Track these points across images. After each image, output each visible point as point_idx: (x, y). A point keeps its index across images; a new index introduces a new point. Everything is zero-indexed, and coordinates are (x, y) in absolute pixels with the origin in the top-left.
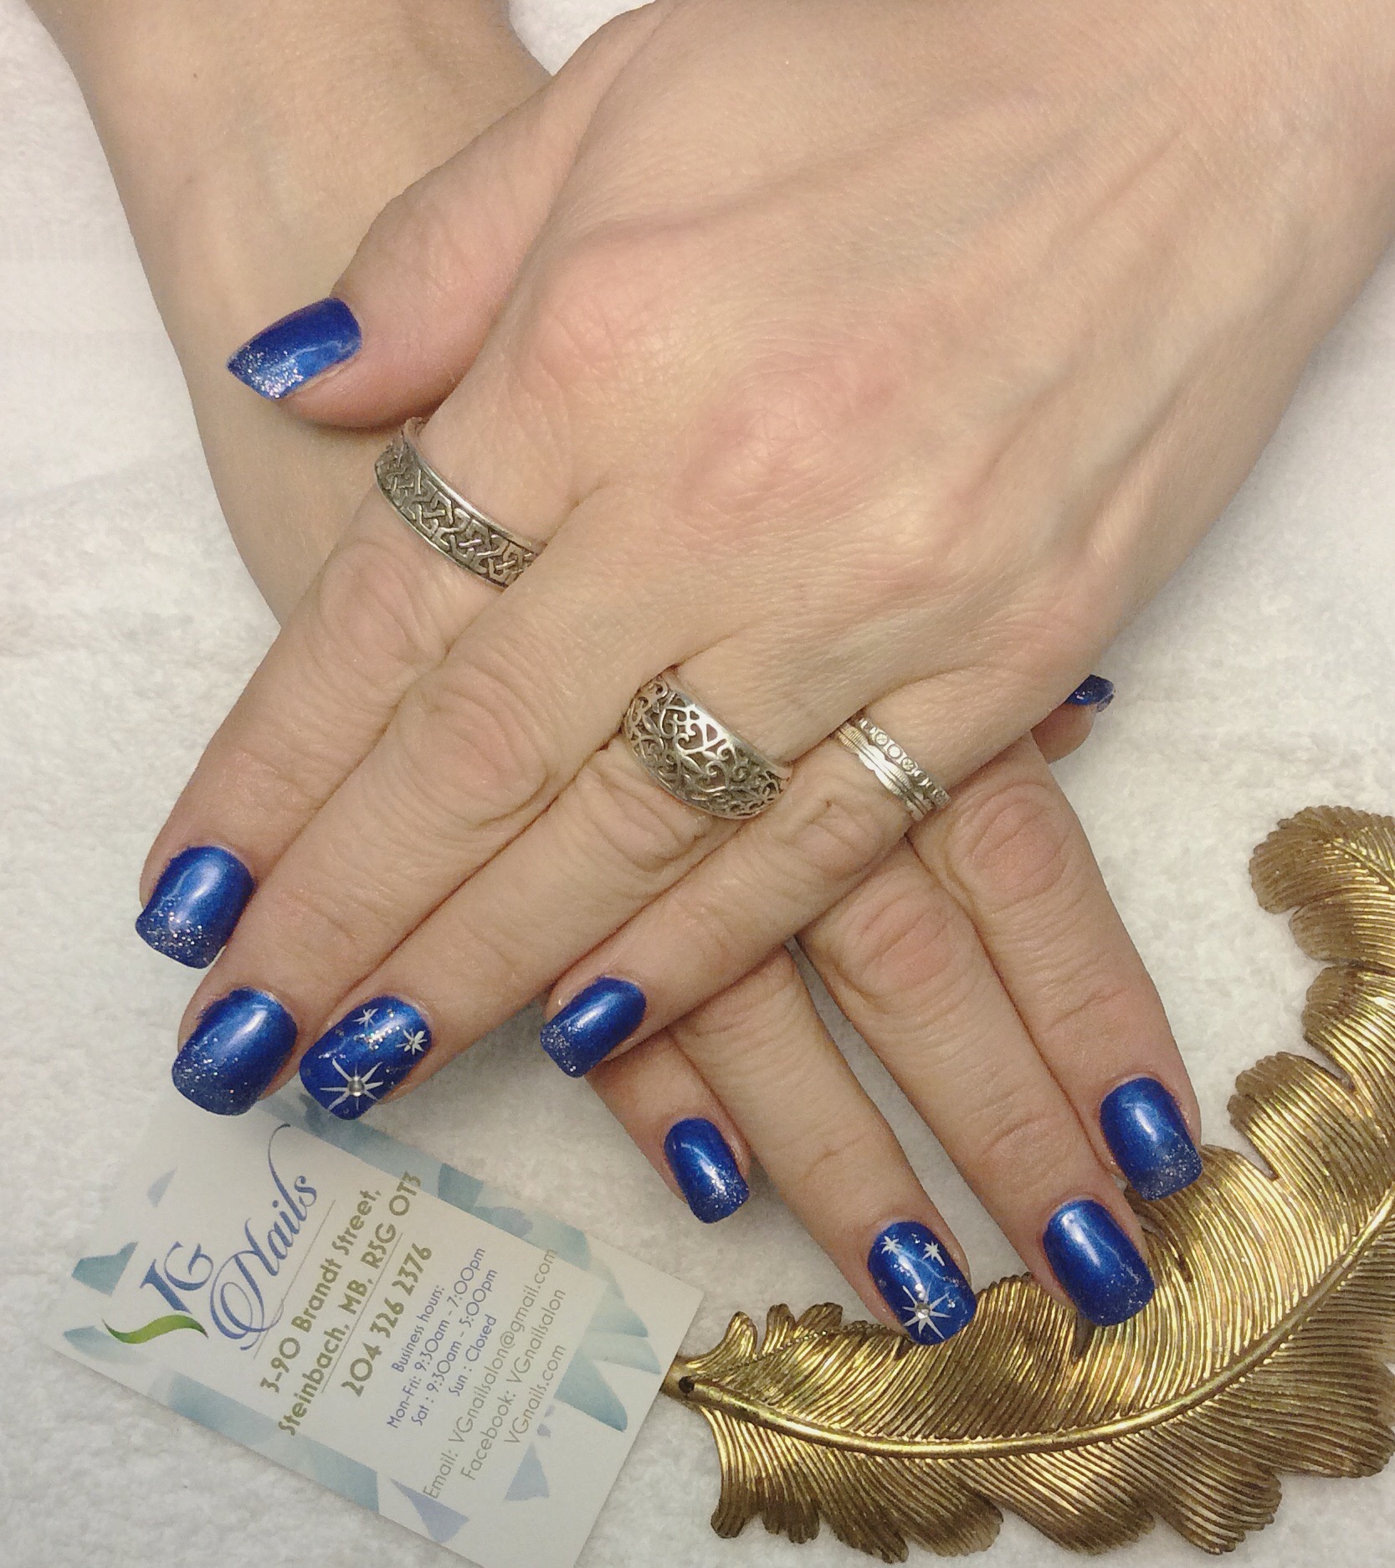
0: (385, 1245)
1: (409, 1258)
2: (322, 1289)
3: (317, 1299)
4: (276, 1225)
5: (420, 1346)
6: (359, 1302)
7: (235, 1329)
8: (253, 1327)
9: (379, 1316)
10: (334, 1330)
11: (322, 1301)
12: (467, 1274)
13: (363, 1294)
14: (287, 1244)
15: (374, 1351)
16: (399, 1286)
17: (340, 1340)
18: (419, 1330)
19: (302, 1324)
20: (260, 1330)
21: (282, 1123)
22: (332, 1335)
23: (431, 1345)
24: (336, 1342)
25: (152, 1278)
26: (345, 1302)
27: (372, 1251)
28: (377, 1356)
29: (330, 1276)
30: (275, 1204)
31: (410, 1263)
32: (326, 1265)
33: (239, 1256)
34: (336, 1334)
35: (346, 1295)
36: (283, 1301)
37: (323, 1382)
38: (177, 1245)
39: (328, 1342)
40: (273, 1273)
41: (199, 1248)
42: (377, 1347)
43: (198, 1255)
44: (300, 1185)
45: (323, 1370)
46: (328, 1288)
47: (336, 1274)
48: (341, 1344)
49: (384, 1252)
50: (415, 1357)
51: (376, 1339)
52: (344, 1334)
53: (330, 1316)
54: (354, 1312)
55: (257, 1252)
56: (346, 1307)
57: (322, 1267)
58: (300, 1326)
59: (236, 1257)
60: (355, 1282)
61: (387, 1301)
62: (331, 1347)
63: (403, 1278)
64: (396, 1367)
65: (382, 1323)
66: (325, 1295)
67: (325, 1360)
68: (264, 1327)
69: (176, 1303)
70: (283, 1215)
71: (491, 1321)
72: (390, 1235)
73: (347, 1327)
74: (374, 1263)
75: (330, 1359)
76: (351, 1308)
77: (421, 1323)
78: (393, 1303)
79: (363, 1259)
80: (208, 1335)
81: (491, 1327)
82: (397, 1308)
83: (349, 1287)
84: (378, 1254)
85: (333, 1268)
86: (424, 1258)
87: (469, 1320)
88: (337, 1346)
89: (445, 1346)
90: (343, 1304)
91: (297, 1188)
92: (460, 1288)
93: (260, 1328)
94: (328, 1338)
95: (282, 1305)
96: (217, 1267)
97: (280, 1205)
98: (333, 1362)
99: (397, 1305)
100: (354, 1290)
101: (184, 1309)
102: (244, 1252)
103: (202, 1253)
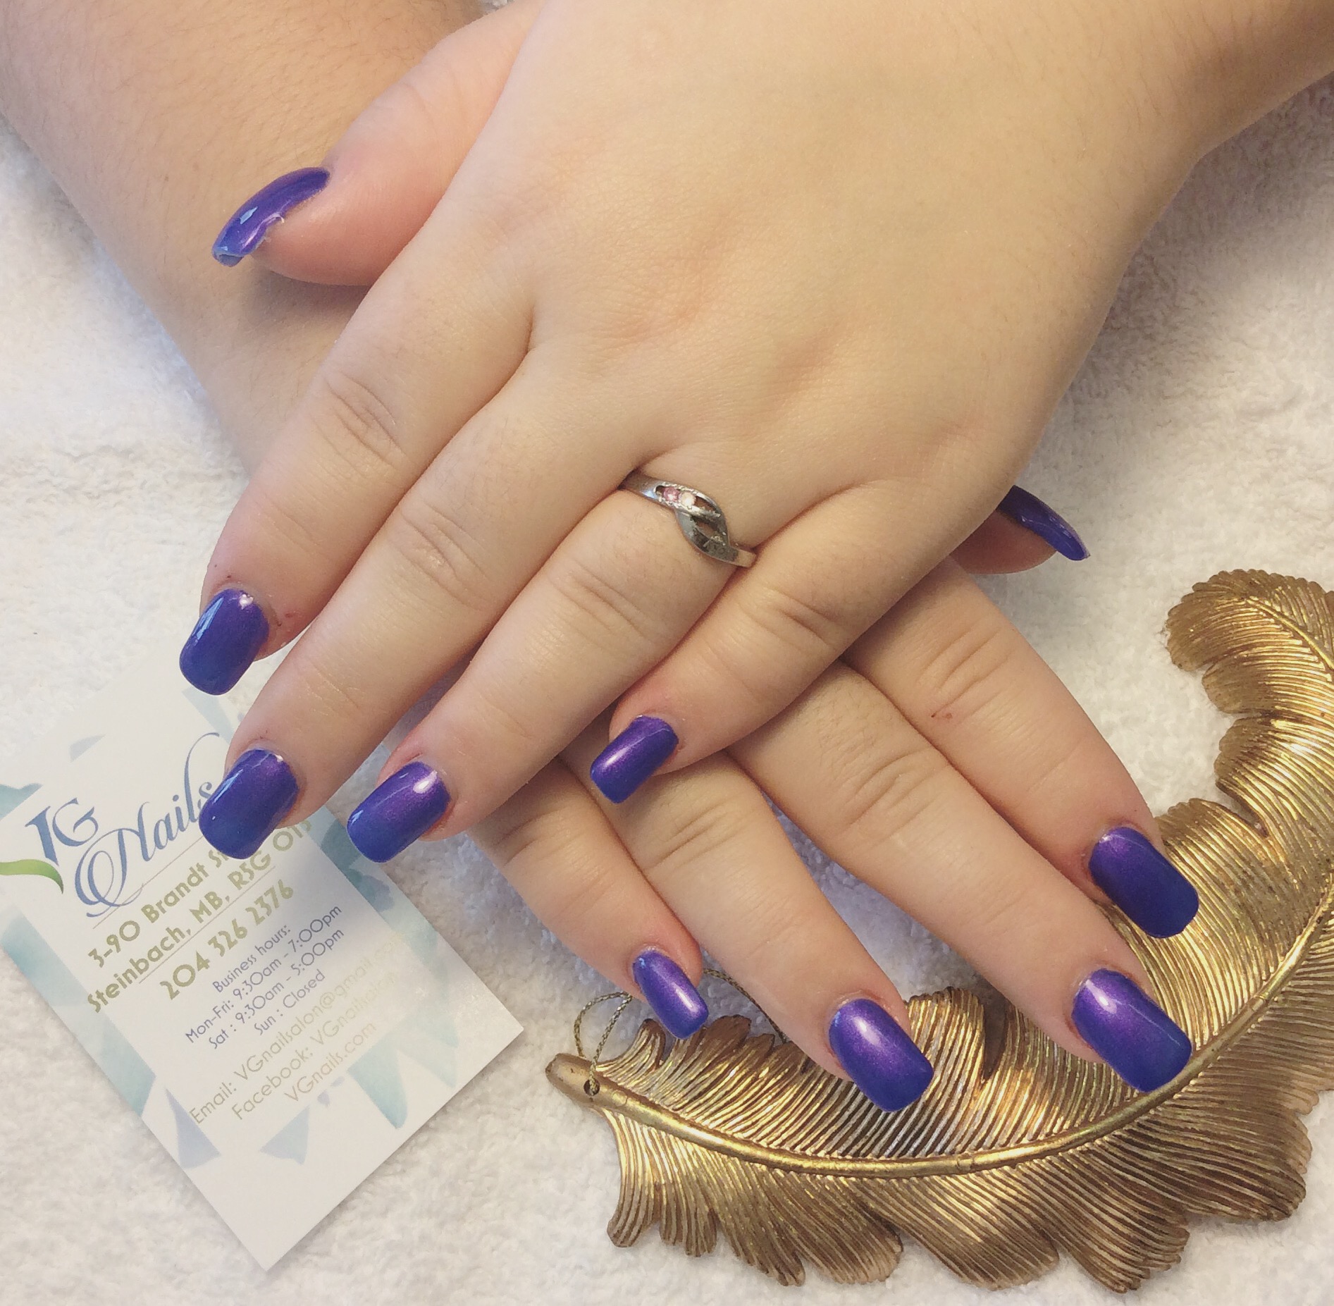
0: (255, 871)
1: (271, 890)
2: (182, 889)
3: (173, 897)
4: (168, 817)
5: (245, 975)
6: (209, 913)
7: (90, 894)
8: (106, 899)
9: (220, 933)
10: (177, 930)
11: (177, 899)
12: (317, 926)
13: (216, 907)
14: (170, 837)
15: (202, 963)
16: (251, 913)
17: (178, 941)
18: (252, 959)
19: (151, 913)
20: (111, 905)
21: (214, 731)
22: (172, 934)
23: (257, 979)
24: (174, 942)
25: (40, 821)
26: (198, 909)
27: (242, 872)
28: (204, 969)
29: (194, 880)
30: (176, 798)
31: (270, 895)
32: (196, 869)
33: (123, 831)
34: (176, 934)
35: (201, 902)
36: (143, 886)
37: (145, 974)
38: (74, 801)
39: (166, 939)
40: (146, 858)
41: (92, 812)
42: (208, 961)
43: (88, 816)
44: (204, 789)
45: (150, 962)
46: (189, 891)
47: (200, 880)
48: (177, 946)
49: (251, 878)
50: (237, 984)
51: (209, 953)
52: (183, 936)
53: (178, 916)
54: (201, 921)
55: (141, 834)
56: (195, 913)
57: (191, 869)
58: (148, 915)
59: (120, 831)
60: (213, 893)
61: (234, 922)
62: (167, 944)
63: (258, 907)
64: (217, 986)
65: (222, 940)
66: (183, 895)
67: (156, 953)
68: (116, 903)
69: (50, 853)
70: (178, 810)
71: (320, 977)
72: (263, 864)
73: (189, 931)
74: (238, 884)
75: (161, 955)
76: (201, 916)
77: (256, 954)
78: (239, 926)
79: (230, 877)
80: (64, 890)
81: (317, 982)
82: (241, 932)
83: (207, 897)
84: (246, 876)
85: (200, 874)
86: (284, 896)
87: (299, 967)
88: (172, 946)
89: (268, 983)
90: (195, 909)
91: (201, 792)
92: (306, 935)
93: (112, 902)
94: (167, 934)
95: (141, 888)
96: (99, 834)
97: (178, 801)
98: (162, 959)
99: (242, 929)
100: (210, 901)
101: (54, 860)
102: (127, 829)
103: (92, 816)
